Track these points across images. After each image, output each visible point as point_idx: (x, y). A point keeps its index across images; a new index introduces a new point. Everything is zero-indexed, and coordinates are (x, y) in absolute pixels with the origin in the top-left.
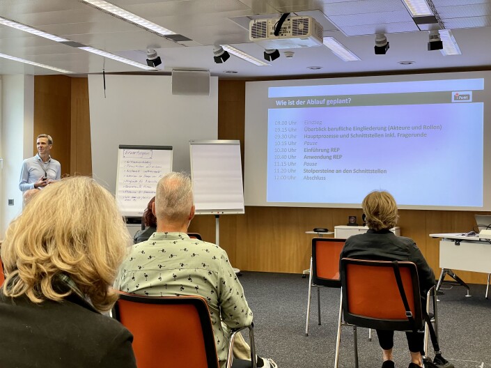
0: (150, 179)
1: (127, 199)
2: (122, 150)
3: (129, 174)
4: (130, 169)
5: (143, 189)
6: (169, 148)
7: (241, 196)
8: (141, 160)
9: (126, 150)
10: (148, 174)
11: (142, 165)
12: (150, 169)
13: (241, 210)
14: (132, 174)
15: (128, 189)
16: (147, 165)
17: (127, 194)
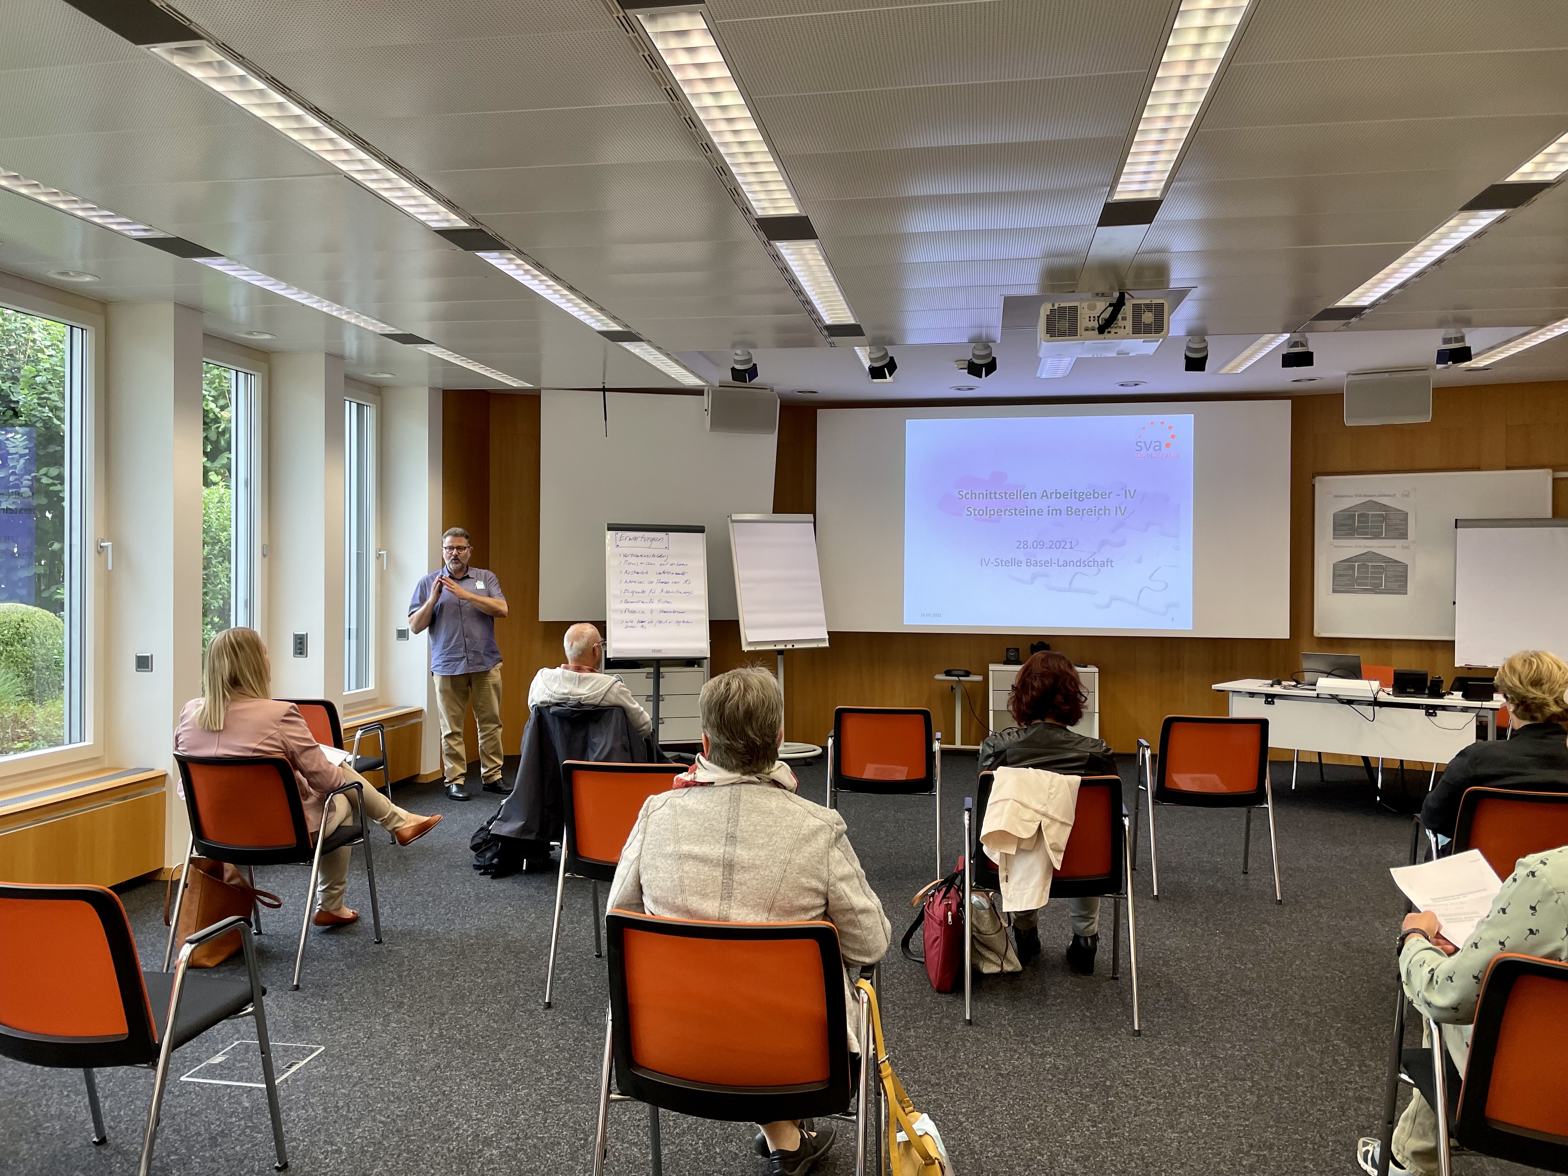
0: (670, 587)
1: (629, 625)
2: (614, 532)
3: (629, 578)
4: (631, 568)
5: (656, 606)
6: (700, 530)
7: (821, 616)
8: (650, 552)
9: (620, 533)
10: (663, 578)
11: (651, 560)
12: (667, 568)
13: (823, 640)
14: (635, 577)
15: (631, 606)
16: (661, 560)
17: (628, 616)
